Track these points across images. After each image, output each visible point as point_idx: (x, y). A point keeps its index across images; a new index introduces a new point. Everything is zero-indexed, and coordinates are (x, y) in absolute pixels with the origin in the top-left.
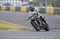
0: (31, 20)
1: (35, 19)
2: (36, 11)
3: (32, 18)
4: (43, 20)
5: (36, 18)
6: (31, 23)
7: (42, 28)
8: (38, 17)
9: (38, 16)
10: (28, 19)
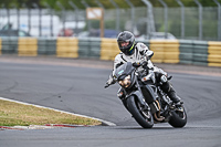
0: (123, 86)
1: (138, 85)
2: (142, 53)
3: (126, 82)
4: (165, 88)
5: (139, 80)
6: (121, 98)
7: (162, 118)
8: (147, 78)
9: (147, 73)
10: (113, 83)
